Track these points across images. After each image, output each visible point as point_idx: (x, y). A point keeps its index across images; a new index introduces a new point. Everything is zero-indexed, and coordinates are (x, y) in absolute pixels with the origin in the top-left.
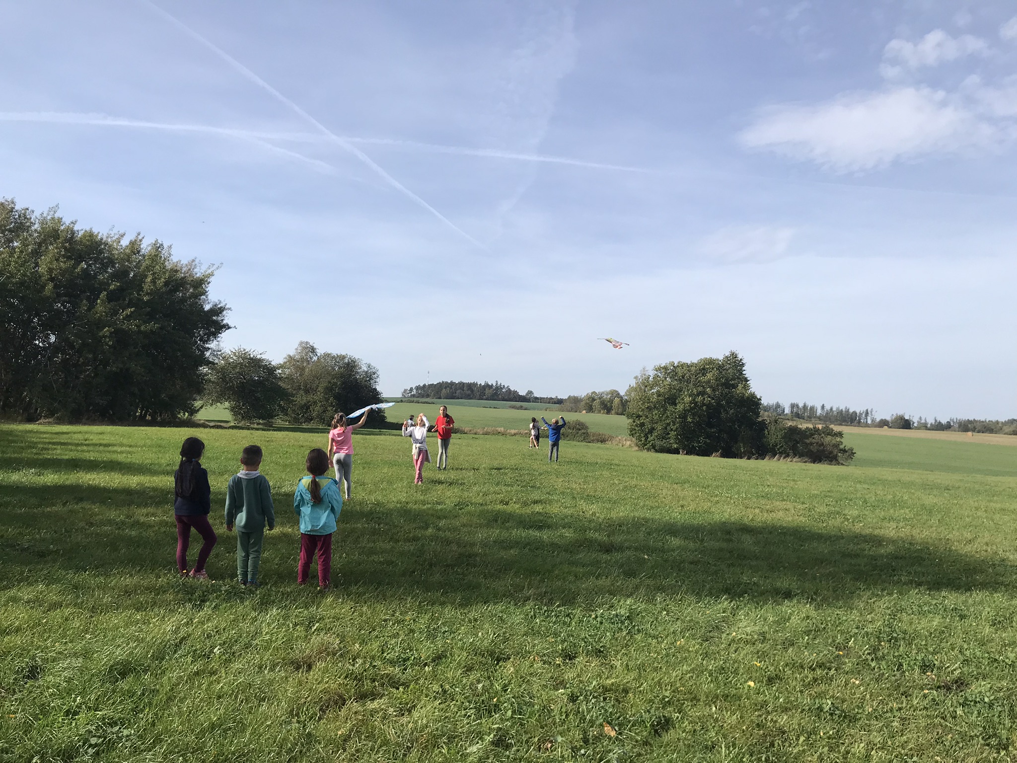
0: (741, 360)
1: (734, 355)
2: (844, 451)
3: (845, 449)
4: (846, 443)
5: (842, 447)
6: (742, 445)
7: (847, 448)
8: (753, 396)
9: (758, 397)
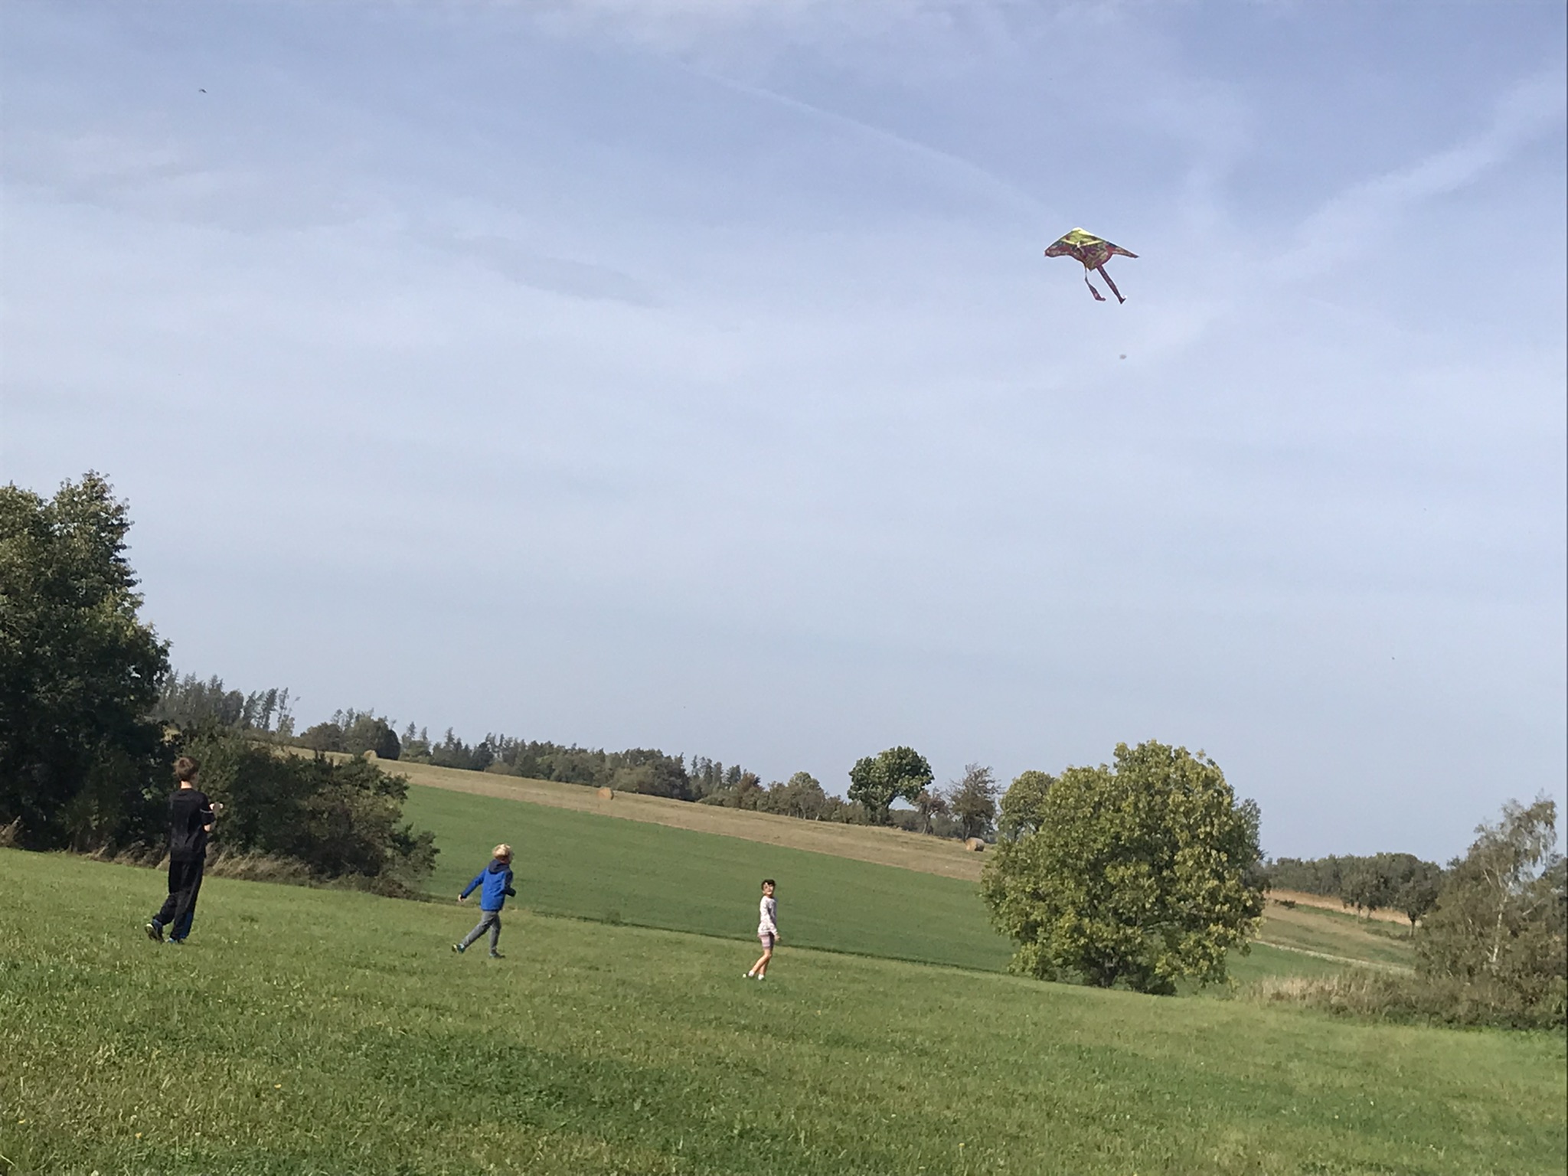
0: (119, 509)
1: (95, 489)
2: (405, 844)
3: (407, 837)
4: (413, 817)
5: (397, 828)
6: (94, 805)
7: (413, 834)
8: (144, 637)
9: (160, 643)
